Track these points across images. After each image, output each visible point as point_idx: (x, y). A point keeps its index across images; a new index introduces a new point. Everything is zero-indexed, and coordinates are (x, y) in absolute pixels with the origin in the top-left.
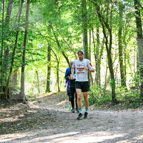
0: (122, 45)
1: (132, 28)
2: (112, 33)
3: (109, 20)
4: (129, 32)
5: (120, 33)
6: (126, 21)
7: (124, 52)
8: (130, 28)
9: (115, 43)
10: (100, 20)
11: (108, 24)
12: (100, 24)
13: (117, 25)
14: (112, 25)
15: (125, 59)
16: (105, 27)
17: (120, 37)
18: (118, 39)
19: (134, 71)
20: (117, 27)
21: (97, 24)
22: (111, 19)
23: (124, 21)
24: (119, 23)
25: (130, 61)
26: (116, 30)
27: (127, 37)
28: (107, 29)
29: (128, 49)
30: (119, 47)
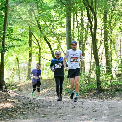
0: (108, 29)
1: (118, 12)
2: (97, 18)
3: (94, 3)
4: (115, 16)
5: (105, 17)
6: (112, 4)
7: (110, 37)
8: (116, 12)
9: (100, 28)
10: (84, 3)
11: (93, 7)
12: (84, 8)
13: (102, 9)
14: (97, 9)
15: (111, 45)
16: (90, 11)
17: (106, 22)
18: (103, 24)
19: (120, 57)
20: (102, 11)
21: (81, 8)
22: (96, 3)
23: (110, 4)
24: (105, 6)
25: (115, 47)
26: (102, 14)
27: (113, 21)
28: (91, 12)
29: (114, 34)
30: (105, 32)
